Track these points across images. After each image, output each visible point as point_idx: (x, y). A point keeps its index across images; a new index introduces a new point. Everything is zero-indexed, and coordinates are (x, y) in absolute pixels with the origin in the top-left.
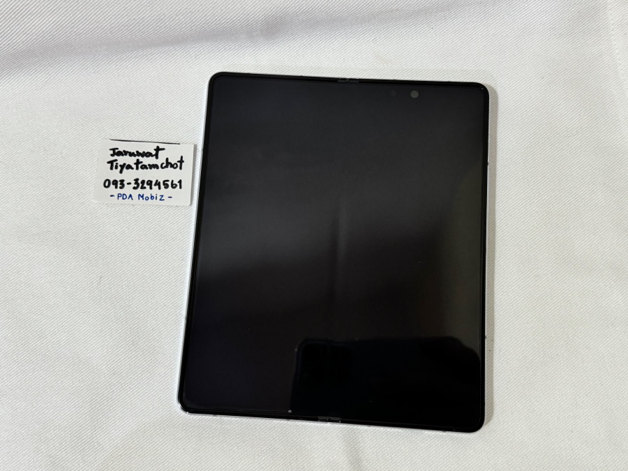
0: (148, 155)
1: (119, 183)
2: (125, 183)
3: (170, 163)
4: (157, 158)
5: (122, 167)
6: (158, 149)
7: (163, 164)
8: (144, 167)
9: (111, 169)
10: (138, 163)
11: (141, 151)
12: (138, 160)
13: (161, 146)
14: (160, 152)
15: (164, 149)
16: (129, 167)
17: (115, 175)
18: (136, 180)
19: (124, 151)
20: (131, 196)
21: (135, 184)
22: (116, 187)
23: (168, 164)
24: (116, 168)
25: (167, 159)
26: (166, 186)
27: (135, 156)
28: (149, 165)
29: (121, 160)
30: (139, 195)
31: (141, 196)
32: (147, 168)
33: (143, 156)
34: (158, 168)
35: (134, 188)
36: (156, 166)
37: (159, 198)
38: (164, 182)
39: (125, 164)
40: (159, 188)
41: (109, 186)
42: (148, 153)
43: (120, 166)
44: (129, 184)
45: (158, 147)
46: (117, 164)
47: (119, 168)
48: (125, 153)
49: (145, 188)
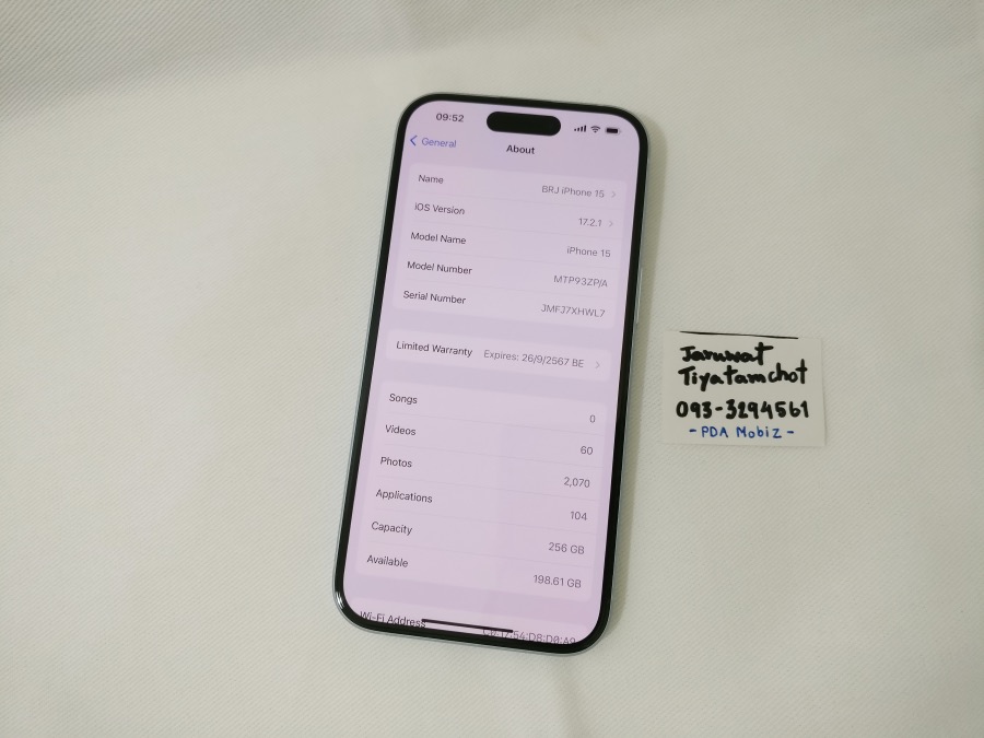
0: (746, 357)
1: (702, 408)
2: (712, 407)
3: (785, 373)
4: (761, 363)
5: (705, 379)
6: (761, 348)
7: (772, 373)
8: (741, 379)
9: (687, 383)
10: (730, 372)
11: (733, 352)
12: (729, 367)
13: (767, 342)
14: (766, 354)
15: (771, 348)
16: (716, 380)
17: (693, 394)
18: (731, 402)
19: (705, 351)
20: (724, 430)
21: (729, 409)
22: (698, 416)
23: (781, 374)
24: (695, 381)
25: (779, 365)
26: (782, 413)
27: (724, 360)
28: (749, 375)
29: (703, 367)
30: (738, 429)
31: (742, 431)
32: (746, 382)
33: (737, 361)
34: (764, 381)
35: (729, 417)
36: (760, 378)
37: (772, 433)
38: (777, 404)
39: (708, 374)
40: (771, 417)
41: (685, 414)
42: (745, 354)
43: (701, 377)
44: (719, 409)
45: (761, 344)
46: (695, 374)
47: (699, 382)
48: (707, 355)
49: (746, 416)
